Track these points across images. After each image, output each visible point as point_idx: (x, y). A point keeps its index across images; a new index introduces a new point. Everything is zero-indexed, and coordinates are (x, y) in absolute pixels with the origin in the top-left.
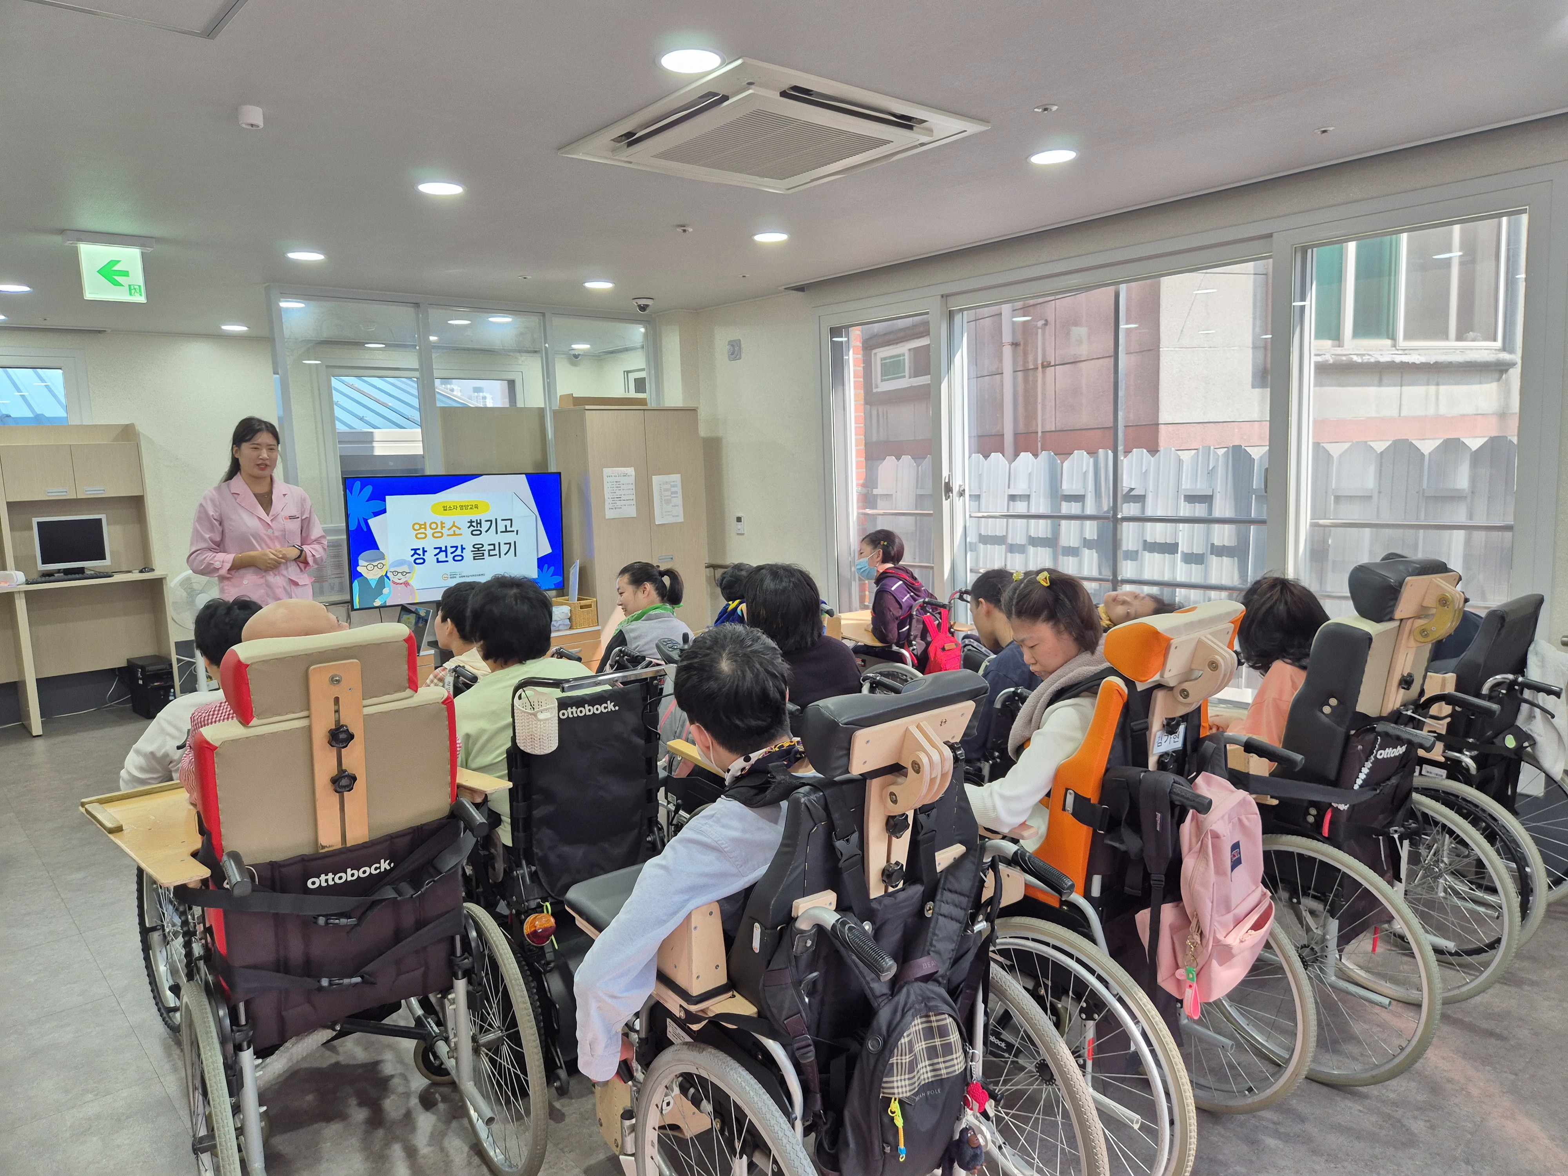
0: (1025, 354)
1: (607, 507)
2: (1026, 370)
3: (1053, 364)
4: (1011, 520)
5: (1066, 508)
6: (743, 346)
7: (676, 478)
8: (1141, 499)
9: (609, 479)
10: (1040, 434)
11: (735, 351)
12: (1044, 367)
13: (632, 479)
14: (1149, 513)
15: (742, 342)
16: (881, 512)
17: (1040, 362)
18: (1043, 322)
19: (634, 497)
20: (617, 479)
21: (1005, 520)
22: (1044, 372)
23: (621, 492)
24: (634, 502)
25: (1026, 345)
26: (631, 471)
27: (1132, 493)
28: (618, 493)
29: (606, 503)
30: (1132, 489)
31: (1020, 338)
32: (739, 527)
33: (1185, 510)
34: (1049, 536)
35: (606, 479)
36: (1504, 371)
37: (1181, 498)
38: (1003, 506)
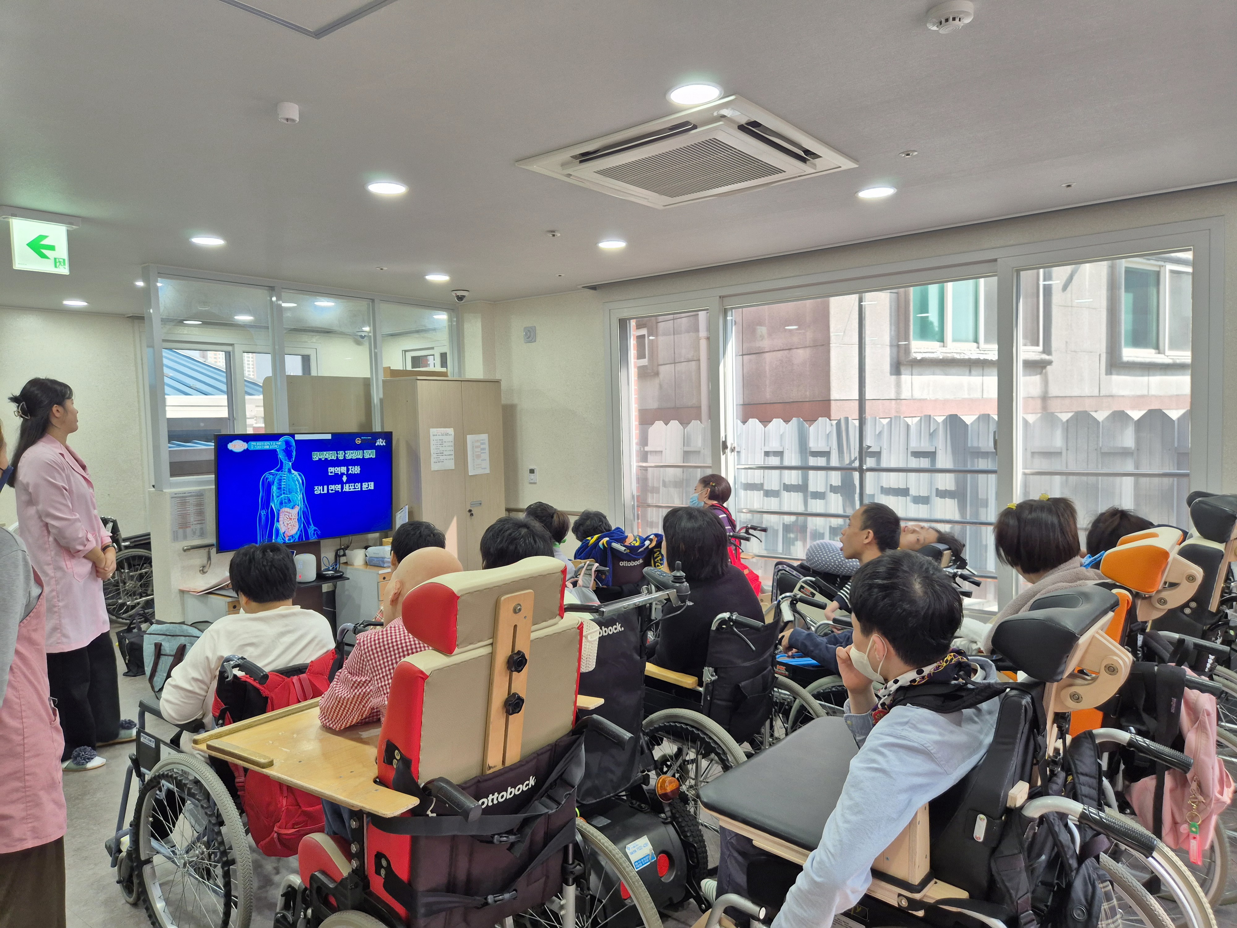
1: (433, 460)
4: (766, 471)
5: (813, 461)
6: (537, 332)
7: (484, 437)
8: (877, 455)
9: (436, 438)
11: (530, 335)
13: (451, 438)
14: (884, 465)
15: (537, 328)
16: (653, 465)
19: (453, 453)
20: (441, 437)
21: (762, 471)
23: (444, 449)
24: (453, 457)
26: (451, 431)
27: (870, 450)
28: (441, 449)
29: (432, 458)
30: (869, 447)
32: (532, 477)
33: (914, 463)
34: (800, 483)
35: (432, 438)
36: (1045, 367)
37: (909, 454)
38: (760, 460)
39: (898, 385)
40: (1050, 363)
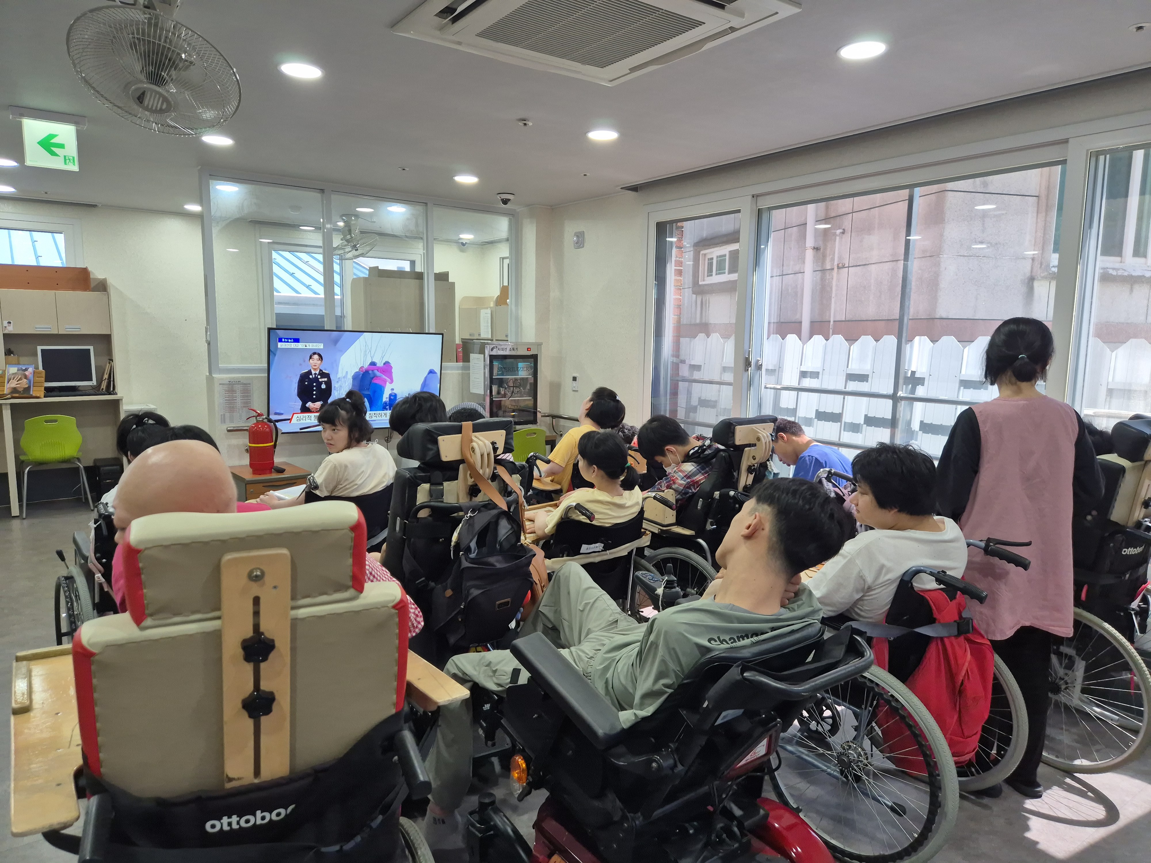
0: (824, 257)
2: (823, 271)
3: (847, 265)
4: (800, 393)
5: (850, 386)
8: (921, 382)
10: (832, 323)
11: (580, 241)
12: (839, 268)
15: (586, 233)
17: (836, 263)
18: (841, 231)
21: (796, 393)
22: (838, 273)
25: (825, 249)
27: (914, 376)
30: (913, 372)
31: (820, 244)
32: (575, 385)
38: (795, 381)
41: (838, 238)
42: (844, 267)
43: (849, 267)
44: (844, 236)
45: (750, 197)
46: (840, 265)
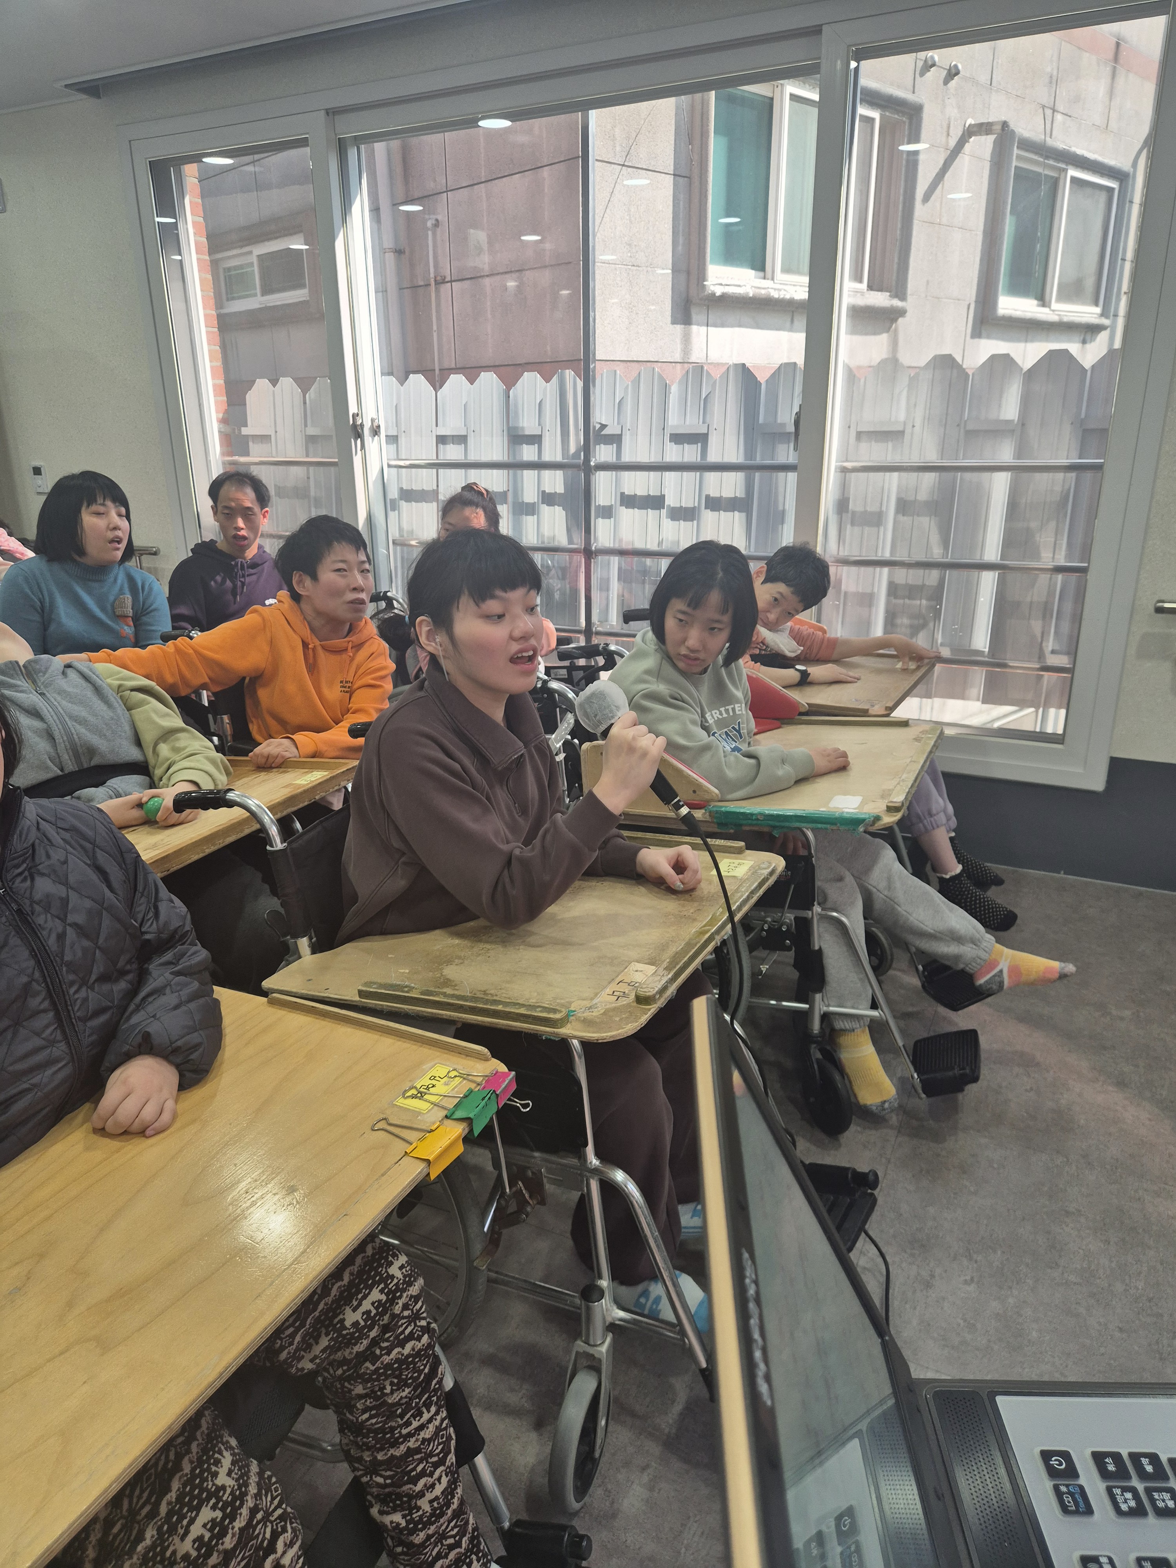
0: (412, 265)
2: (414, 288)
3: (448, 279)
4: (441, 471)
8: (616, 440)
12: (437, 283)
14: (627, 457)
16: (257, 460)
17: (432, 275)
18: (433, 223)
21: (434, 471)
22: (437, 291)
25: (412, 253)
27: (605, 432)
30: (603, 426)
31: (403, 245)
32: (40, 482)
33: (674, 454)
36: (894, 320)
37: (667, 438)
38: (427, 452)
39: (687, 340)
40: (902, 313)
41: (430, 233)
42: (444, 282)
43: (451, 281)
44: (439, 230)
45: (323, 113)
46: (439, 278)
